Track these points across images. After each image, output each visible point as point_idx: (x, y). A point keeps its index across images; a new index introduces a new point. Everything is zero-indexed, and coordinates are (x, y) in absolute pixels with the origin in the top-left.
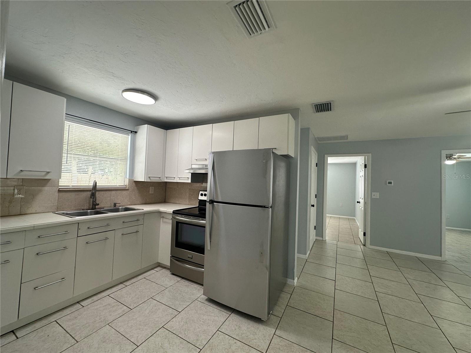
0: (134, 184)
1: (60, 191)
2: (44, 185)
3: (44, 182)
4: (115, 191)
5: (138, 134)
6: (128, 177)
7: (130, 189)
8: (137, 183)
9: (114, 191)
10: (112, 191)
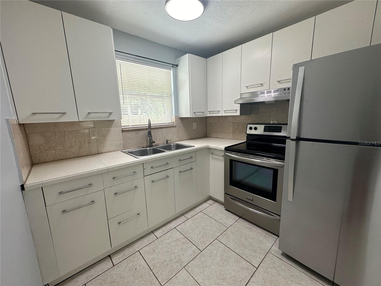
0: (180, 120)
1: (123, 131)
2: (110, 126)
3: (109, 123)
4: (166, 129)
5: (179, 67)
6: (174, 114)
7: (177, 125)
8: (182, 119)
9: (164, 129)
10: (163, 129)
